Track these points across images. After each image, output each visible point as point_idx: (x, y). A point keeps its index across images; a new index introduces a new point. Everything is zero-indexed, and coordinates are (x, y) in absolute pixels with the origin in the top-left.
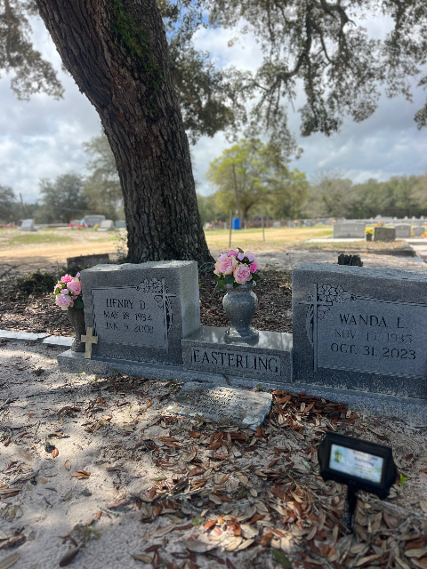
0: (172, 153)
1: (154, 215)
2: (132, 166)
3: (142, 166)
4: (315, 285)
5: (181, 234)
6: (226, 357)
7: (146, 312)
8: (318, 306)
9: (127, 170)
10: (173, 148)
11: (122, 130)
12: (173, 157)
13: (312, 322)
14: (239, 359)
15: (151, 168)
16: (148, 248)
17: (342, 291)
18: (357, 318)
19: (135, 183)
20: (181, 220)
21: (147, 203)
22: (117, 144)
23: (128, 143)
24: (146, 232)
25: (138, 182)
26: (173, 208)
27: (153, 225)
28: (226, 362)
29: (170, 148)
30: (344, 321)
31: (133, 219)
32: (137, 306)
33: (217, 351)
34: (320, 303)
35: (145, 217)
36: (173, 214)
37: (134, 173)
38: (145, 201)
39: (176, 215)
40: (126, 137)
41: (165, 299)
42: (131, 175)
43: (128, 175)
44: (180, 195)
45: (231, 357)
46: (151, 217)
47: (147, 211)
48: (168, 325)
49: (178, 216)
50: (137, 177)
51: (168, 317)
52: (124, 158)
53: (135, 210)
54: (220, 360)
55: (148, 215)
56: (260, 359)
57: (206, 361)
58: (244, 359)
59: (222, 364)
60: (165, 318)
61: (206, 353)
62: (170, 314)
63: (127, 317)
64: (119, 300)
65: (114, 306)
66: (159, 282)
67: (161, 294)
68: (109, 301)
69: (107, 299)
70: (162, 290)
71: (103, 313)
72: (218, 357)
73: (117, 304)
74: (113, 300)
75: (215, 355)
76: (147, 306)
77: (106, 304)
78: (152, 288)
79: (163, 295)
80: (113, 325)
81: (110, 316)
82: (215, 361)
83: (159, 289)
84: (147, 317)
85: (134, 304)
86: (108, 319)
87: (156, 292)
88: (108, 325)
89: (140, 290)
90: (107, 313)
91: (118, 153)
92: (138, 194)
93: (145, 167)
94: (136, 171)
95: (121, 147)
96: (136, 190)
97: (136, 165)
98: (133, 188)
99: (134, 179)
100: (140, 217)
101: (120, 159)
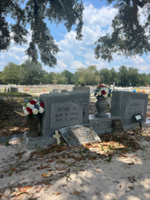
4: (126, 96)
6: (104, 123)
7: (75, 112)
13: (125, 107)
18: (133, 104)
32: (71, 109)
33: (102, 121)
34: (127, 101)
41: (83, 105)
45: (106, 122)
48: (84, 116)
51: (84, 112)
54: (102, 125)
57: (97, 126)
59: (103, 126)
60: (83, 113)
61: (98, 123)
62: (85, 111)
63: (67, 115)
64: (64, 108)
65: (61, 111)
66: (82, 99)
67: (82, 103)
68: (59, 109)
69: (58, 108)
70: (83, 102)
71: (55, 115)
72: (102, 123)
73: (63, 109)
74: (61, 108)
75: (101, 123)
76: (76, 109)
77: (57, 110)
78: (79, 101)
79: (83, 103)
80: (59, 120)
81: (59, 116)
82: (100, 125)
83: (82, 101)
84: (76, 113)
85: (70, 109)
86: (57, 118)
87: (80, 103)
88: (57, 120)
89: (74, 103)
90: (57, 114)
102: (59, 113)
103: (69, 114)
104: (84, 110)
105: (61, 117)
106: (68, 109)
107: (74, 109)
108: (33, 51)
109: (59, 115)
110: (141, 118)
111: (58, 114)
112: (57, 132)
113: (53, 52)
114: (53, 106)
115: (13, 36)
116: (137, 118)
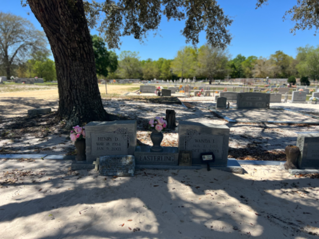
1: (79, 89)
2: (68, 65)
3: (74, 65)
4: (187, 130)
5: (93, 99)
6: (153, 158)
9: (65, 66)
10: (90, 58)
11: (63, 47)
13: (186, 142)
16: (76, 106)
17: (196, 131)
18: (201, 140)
19: (69, 73)
20: (93, 92)
21: (76, 83)
22: (60, 53)
23: (67, 53)
24: (75, 98)
25: (71, 72)
27: (78, 95)
29: (88, 57)
32: (113, 139)
35: (74, 90)
40: (66, 50)
42: (67, 69)
44: (92, 80)
46: (78, 91)
48: (128, 147)
50: (71, 70)
55: (76, 89)
59: (152, 160)
60: (127, 144)
61: (145, 157)
62: (129, 142)
63: (108, 145)
66: (125, 130)
68: (100, 138)
69: (98, 138)
70: (126, 133)
71: (96, 144)
72: (150, 158)
73: (104, 139)
74: (102, 138)
76: (118, 140)
78: (121, 132)
79: (127, 135)
80: (101, 148)
81: (100, 144)
82: (148, 159)
84: (118, 144)
86: (98, 146)
87: (123, 134)
89: (116, 133)
90: (98, 143)
91: (60, 57)
92: (70, 78)
93: (75, 65)
94: (70, 67)
95: (62, 54)
96: (70, 77)
97: (70, 65)
98: (68, 76)
99: (69, 71)
100: (71, 91)
101: (60, 60)
102: (100, 142)
103: (111, 144)
104: (128, 141)
105: (102, 146)
106: (109, 139)
107: (116, 139)
110: (212, 159)
112: (98, 159)
114: (93, 135)
116: (204, 157)
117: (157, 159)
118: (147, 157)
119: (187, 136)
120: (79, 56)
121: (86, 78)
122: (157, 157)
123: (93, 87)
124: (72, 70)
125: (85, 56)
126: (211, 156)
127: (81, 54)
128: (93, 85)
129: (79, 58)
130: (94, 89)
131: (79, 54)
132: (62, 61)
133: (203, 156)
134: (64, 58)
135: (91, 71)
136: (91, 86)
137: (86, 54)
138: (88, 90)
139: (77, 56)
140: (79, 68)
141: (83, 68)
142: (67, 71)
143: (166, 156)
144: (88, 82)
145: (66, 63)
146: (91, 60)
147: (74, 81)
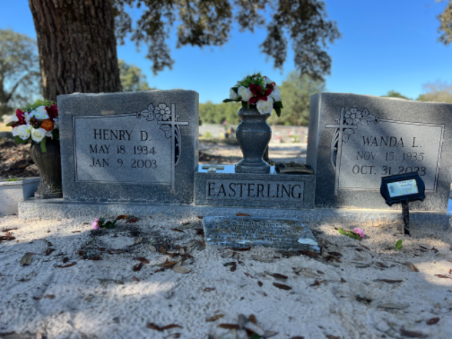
0: (102, 20)
1: (81, 80)
2: (58, 27)
3: (70, 29)
4: (343, 109)
6: (245, 188)
7: (148, 144)
8: (344, 129)
9: (51, 30)
10: (104, 15)
12: (103, 25)
13: (336, 146)
14: (261, 187)
15: (78, 32)
17: (367, 113)
18: (379, 140)
19: (61, 45)
21: (73, 68)
25: (64, 44)
26: (101, 76)
28: (245, 192)
29: (100, 15)
30: (366, 143)
31: (57, 83)
33: (236, 182)
34: (346, 126)
36: (102, 82)
37: (59, 34)
38: (71, 65)
39: (104, 82)
41: (173, 129)
42: (56, 37)
43: (52, 36)
44: (108, 64)
45: (252, 187)
46: (78, 83)
47: (73, 76)
48: (176, 159)
49: (106, 84)
50: (64, 39)
51: (177, 149)
52: (48, 17)
53: (59, 73)
54: (238, 193)
55: (75, 80)
56: (283, 187)
57: (222, 195)
58: (266, 189)
59: (241, 196)
60: (173, 150)
61: (222, 186)
62: (179, 145)
63: (122, 151)
64: (112, 131)
65: (104, 138)
66: (168, 109)
67: (169, 122)
68: (98, 132)
69: (95, 130)
70: (170, 118)
71: (88, 149)
73: (109, 135)
74: (104, 131)
75: (232, 186)
76: (149, 138)
77: (93, 135)
78: (158, 116)
79: (173, 123)
80: (101, 161)
81: (98, 151)
82: (232, 193)
83: (168, 116)
84: (149, 150)
85: (132, 135)
86: (94, 155)
87: (163, 120)
88: (96, 161)
89: (142, 118)
90: (93, 147)
91: (41, 12)
92: (63, 58)
93: (73, 30)
94: (62, 33)
95: (46, 4)
96: (62, 53)
97: (62, 27)
98: (58, 50)
99: (59, 40)
100: (65, 82)
101: (43, 19)
102: (100, 143)
103: (129, 150)
104: (176, 142)
106: (124, 134)
107: (144, 135)
108: (278, 43)
109: (99, 148)
111: (96, 146)
113: (323, 40)
114: (81, 122)
115: (238, 15)
116: (392, 188)
117: (254, 193)
118: (227, 187)
119: (342, 126)
120: (82, 12)
121: (95, 59)
122: (255, 187)
123: (110, 79)
124: (66, 41)
125: (93, 12)
126: (414, 182)
127: (84, 7)
128: (109, 74)
129: (81, 15)
130: (110, 83)
131: (81, 7)
132: (46, 21)
133: (389, 185)
134: (50, 13)
135: (105, 46)
136: (106, 76)
137: (96, 9)
138: (99, 83)
139: (76, 11)
140: (80, 35)
141: (89, 37)
142: (56, 42)
143: (281, 183)
144: (99, 69)
145: (53, 25)
146: (105, 22)
147: (70, 63)
